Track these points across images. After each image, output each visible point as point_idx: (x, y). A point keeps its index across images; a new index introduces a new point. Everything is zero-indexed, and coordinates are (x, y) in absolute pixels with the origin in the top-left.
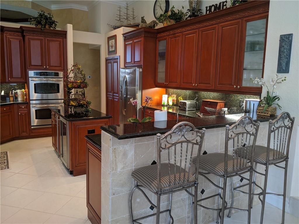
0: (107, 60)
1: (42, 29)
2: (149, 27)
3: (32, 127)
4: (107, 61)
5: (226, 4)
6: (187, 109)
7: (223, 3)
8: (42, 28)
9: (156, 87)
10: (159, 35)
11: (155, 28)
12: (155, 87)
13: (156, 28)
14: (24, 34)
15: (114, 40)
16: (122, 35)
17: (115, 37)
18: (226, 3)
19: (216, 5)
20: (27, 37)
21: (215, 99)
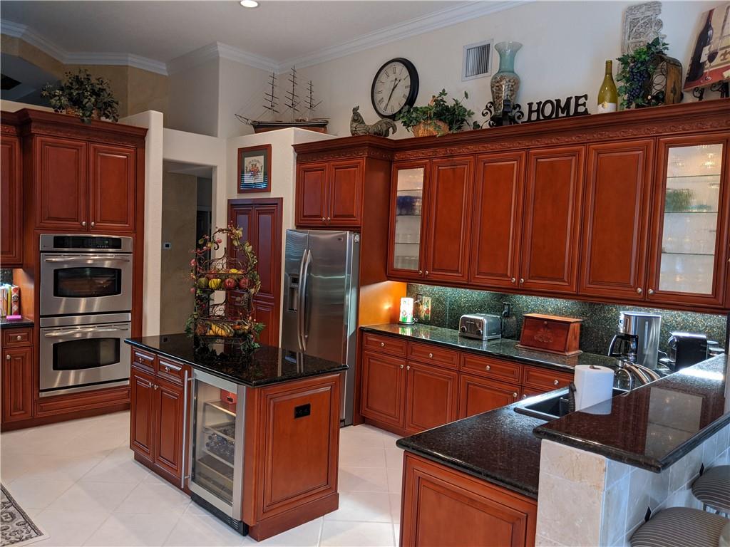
0: (232, 205)
1: (83, 121)
2: (375, 133)
3: (43, 395)
4: (232, 208)
5: (585, 103)
6: (485, 337)
7: (577, 98)
8: (85, 119)
9: (389, 278)
10: (398, 156)
11: (388, 137)
12: (386, 278)
13: (391, 136)
14: (33, 132)
15: (261, 159)
16: (292, 147)
17: (265, 150)
18: (586, 99)
19: (558, 101)
20: (38, 139)
21: (561, 314)
